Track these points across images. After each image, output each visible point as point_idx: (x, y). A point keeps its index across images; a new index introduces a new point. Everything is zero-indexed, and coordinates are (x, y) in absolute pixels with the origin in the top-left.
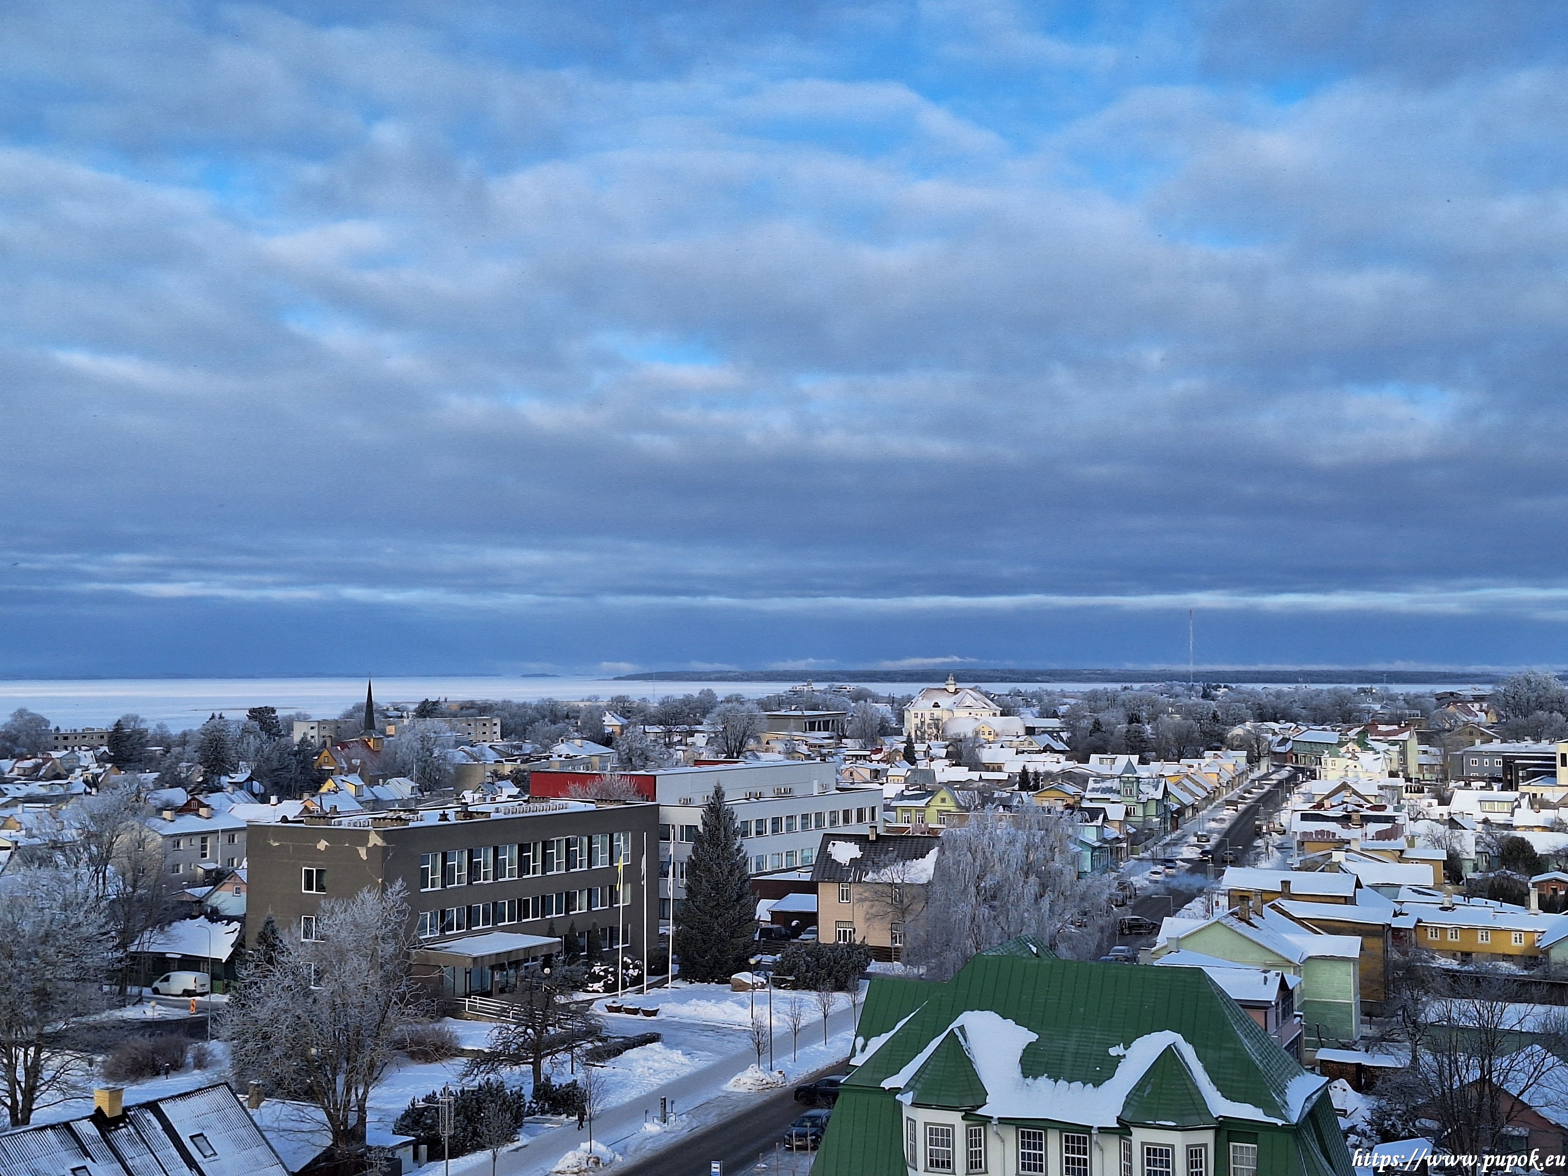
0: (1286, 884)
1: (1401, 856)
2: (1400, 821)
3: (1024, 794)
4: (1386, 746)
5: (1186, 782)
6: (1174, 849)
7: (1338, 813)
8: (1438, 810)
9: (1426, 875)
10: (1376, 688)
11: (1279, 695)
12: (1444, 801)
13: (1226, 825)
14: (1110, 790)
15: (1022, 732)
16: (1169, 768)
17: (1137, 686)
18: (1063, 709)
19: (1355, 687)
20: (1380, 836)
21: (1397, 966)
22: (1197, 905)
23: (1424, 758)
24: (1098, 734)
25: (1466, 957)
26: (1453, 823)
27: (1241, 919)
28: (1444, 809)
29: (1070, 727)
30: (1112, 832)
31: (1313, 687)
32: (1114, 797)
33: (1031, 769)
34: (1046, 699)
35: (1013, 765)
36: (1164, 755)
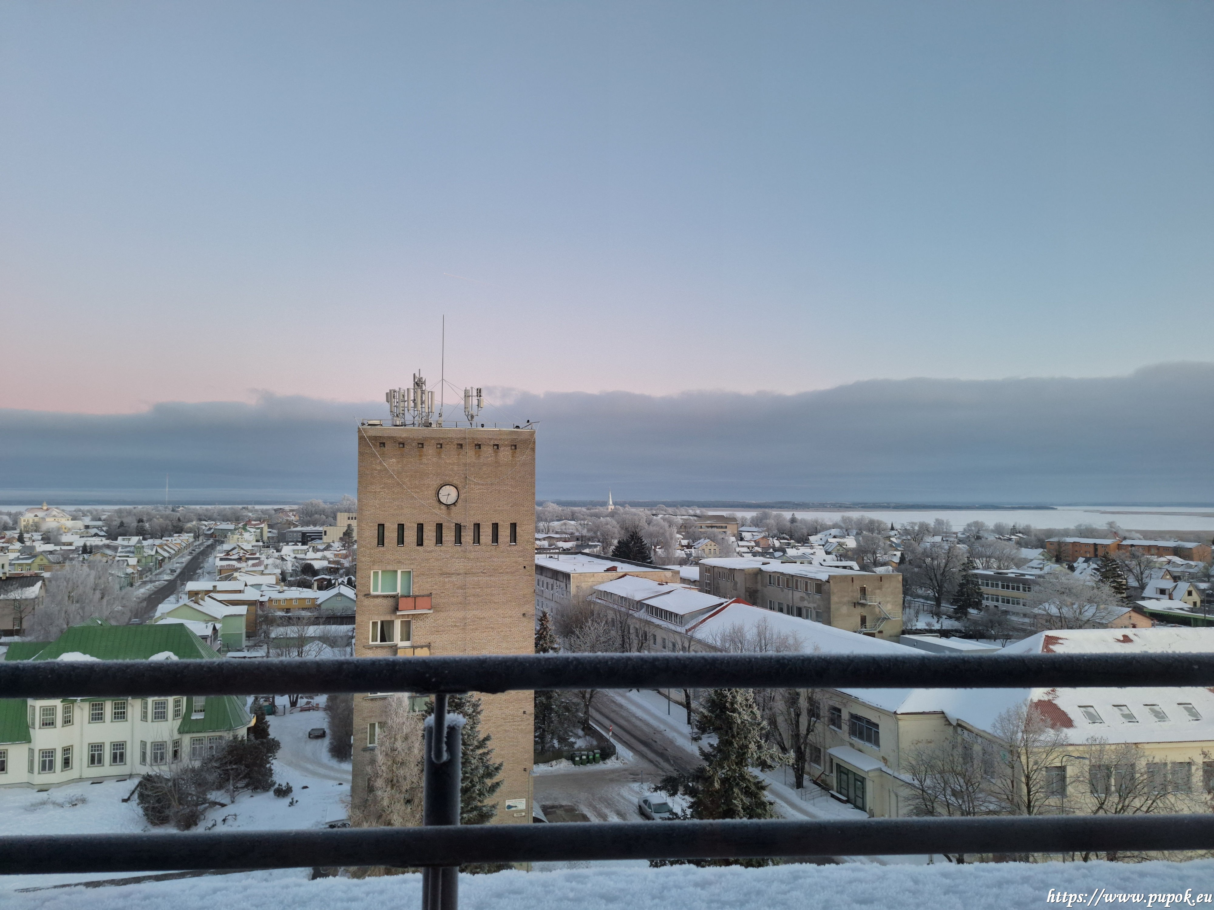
0: (215, 587)
1: (262, 573)
2: (262, 559)
3: (85, 555)
4: (254, 530)
5: (166, 547)
6: (161, 576)
7: (236, 557)
8: (276, 554)
9: (272, 580)
10: (250, 507)
11: (207, 510)
12: (278, 551)
13: (184, 565)
14: (129, 552)
15: (82, 527)
16: (158, 542)
17: (140, 507)
18: (103, 517)
19: (240, 507)
20: (254, 565)
21: (261, 616)
22: (172, 598)
23: (270, 535)
24: (123, 528)
25: (288, 610)
26: (283, 559)
27: (195, 603)
28: (278, 554)
29: (109, 526)
30: (130, 570)
31: (222, 507)
32: (131, 555)
33: (88, 544)
34: (95, 513)
35: (79, 542)
36: (153, 536)
